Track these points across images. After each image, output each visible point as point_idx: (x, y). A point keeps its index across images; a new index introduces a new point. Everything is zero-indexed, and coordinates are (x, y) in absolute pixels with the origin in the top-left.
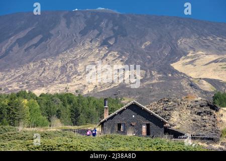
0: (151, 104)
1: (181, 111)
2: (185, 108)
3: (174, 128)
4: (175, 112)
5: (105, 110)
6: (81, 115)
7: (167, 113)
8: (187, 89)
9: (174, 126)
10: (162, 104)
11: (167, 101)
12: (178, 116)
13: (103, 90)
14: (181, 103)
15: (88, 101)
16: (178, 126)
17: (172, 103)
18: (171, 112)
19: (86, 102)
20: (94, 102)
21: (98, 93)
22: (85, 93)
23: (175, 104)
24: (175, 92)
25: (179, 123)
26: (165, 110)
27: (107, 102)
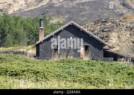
0: (87, 25)
1: (120, 33)
2: (124, 29)
3: (113, 50)
4: (114, 34)
5: (40, 31)
6: (8, 35)
7: (105, 34)
8: (119, 8)
9: (113, 48)
10: (99, 25)
11: (105, 22)
12: (117, 37)
13: (30, 9)
14: (119, 24)
15: (14, 21)
16: (118, 48)
17: (110, 23)
18: (109, 33)
19: (12, 22)
20: (22, 22)
21: (25, 12)
22: (10, 12)
23: (113, 25)
24: (107, 12)
25: (118, 45)
26: (103, 31)
27: (42, 22)
